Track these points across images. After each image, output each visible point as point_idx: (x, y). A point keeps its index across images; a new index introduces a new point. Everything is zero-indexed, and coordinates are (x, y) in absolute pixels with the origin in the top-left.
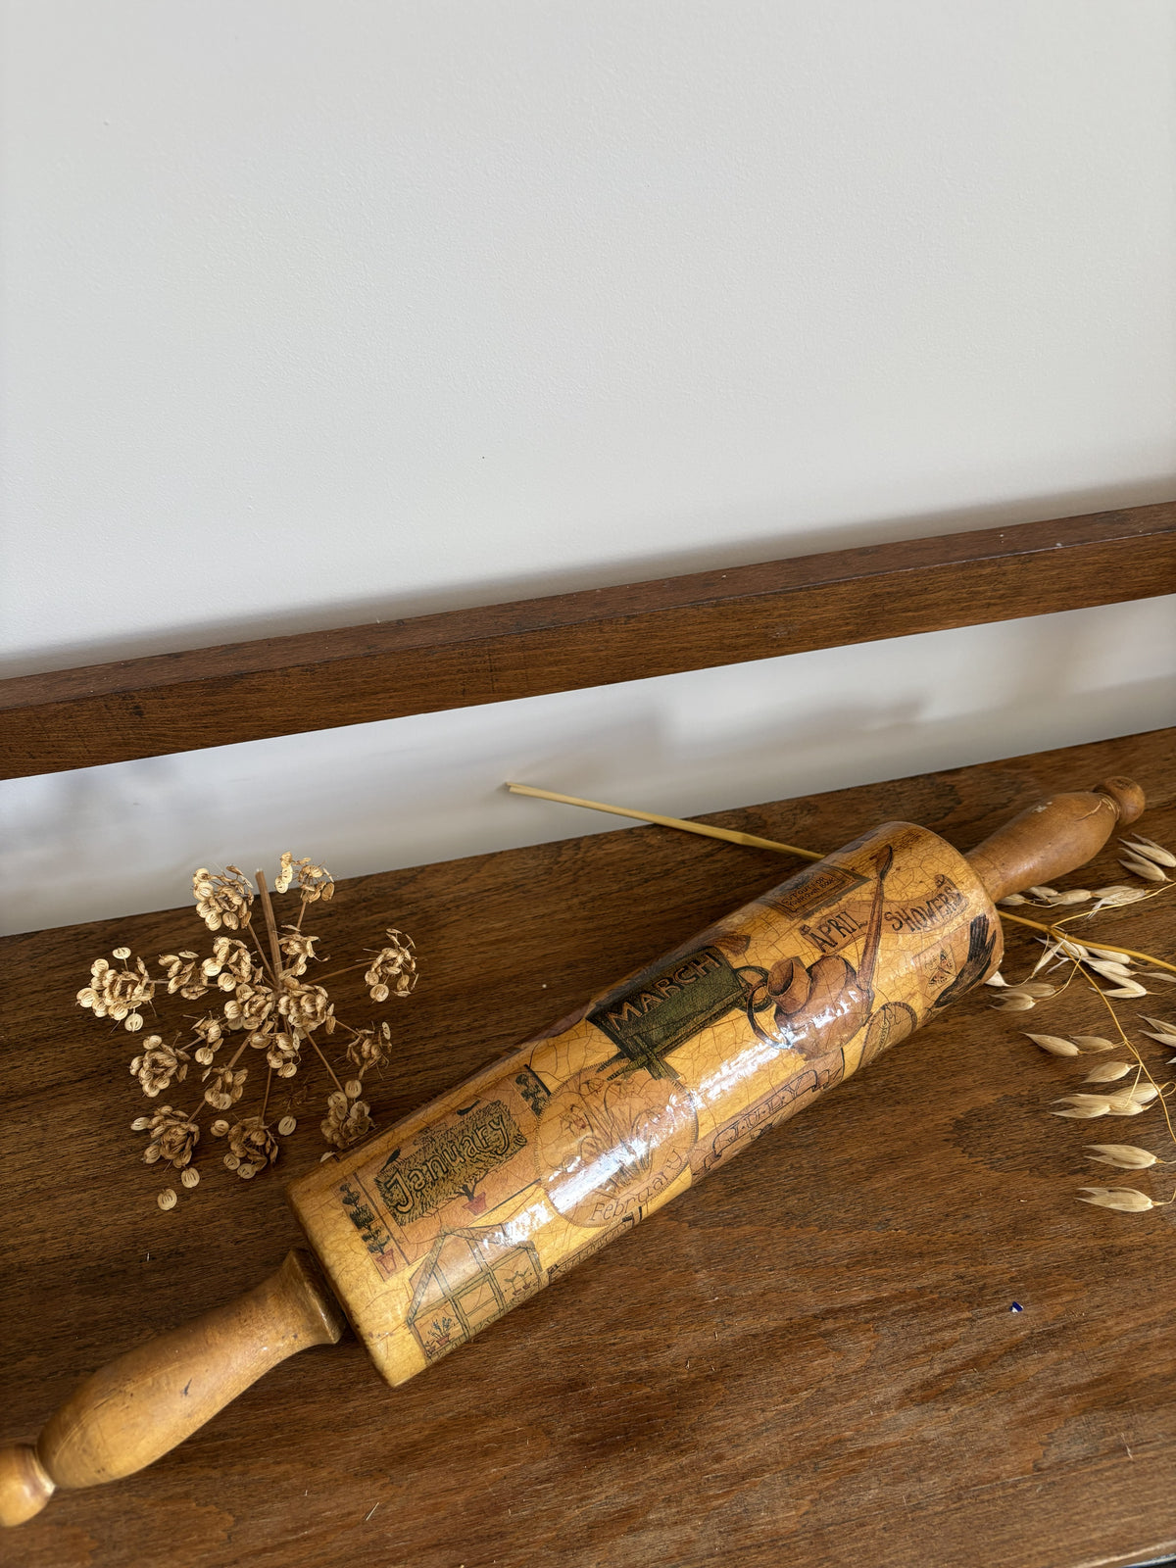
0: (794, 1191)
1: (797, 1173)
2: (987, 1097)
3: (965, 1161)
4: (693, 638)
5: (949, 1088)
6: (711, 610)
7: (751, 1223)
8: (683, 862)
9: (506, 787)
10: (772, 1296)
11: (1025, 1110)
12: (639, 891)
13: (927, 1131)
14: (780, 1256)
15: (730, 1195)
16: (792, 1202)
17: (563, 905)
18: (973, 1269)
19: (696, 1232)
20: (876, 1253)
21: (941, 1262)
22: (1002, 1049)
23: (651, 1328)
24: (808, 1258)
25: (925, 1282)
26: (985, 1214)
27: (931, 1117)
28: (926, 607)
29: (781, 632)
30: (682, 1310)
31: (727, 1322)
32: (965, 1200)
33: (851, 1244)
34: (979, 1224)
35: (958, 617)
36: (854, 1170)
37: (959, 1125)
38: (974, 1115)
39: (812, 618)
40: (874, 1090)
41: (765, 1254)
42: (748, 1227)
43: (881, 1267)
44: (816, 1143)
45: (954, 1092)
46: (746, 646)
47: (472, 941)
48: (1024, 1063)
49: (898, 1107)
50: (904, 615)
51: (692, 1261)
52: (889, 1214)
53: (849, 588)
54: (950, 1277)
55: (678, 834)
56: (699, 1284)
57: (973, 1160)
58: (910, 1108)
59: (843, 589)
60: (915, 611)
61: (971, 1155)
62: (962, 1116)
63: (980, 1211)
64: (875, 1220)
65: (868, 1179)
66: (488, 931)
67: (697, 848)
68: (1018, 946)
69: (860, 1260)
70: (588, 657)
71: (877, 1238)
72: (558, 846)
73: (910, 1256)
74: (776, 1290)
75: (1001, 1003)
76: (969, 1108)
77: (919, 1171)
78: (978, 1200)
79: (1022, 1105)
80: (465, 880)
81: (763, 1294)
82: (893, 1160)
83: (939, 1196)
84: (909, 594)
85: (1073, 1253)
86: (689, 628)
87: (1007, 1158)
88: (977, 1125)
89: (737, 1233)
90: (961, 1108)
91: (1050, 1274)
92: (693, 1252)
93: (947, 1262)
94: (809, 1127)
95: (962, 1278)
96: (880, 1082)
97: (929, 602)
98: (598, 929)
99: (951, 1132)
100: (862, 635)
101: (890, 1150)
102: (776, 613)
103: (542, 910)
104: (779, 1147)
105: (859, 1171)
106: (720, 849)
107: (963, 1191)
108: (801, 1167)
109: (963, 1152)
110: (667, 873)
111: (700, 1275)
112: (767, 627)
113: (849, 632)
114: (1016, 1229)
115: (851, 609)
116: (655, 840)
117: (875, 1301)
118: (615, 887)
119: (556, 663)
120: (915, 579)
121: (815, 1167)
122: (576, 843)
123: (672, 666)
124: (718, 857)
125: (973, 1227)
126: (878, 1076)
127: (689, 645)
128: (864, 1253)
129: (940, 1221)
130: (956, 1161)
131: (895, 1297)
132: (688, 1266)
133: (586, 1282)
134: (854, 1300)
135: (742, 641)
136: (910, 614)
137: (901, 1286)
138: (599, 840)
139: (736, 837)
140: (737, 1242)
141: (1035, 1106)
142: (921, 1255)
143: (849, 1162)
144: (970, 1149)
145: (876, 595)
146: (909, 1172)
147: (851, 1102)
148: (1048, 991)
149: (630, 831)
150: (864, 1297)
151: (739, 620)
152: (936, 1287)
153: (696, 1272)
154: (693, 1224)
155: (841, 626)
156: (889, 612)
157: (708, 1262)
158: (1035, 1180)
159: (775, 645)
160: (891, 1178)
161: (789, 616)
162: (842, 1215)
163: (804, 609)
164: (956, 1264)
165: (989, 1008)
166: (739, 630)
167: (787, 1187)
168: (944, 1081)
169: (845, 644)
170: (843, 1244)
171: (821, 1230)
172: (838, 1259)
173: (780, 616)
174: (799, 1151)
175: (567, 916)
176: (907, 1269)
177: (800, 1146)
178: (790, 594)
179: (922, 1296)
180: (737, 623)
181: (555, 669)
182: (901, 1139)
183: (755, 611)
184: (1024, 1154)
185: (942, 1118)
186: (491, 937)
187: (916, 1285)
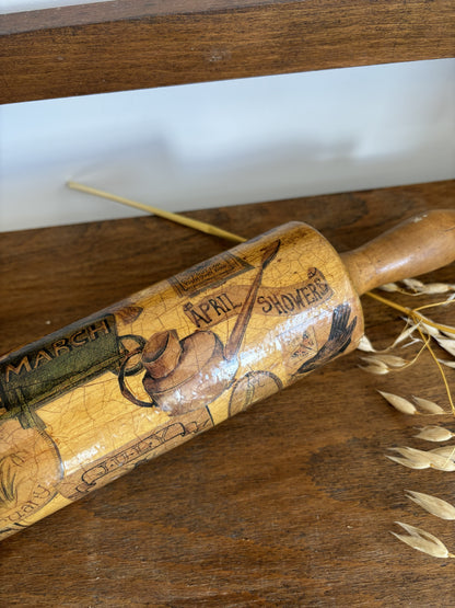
0: (178, 496)
1: (185, 482)
2: (341, 438)
3: (314, 487)
4: (140, 55)
5: (313, 427)
6: (147, 26)
7: (140, 518)
8: (167, 243)
9: (67, 185)
10: (139, 582)
11: (366, 451)
12: (131, 260)
13: (289, 459)
14: (155, 549)
15: (130, 494)
16: (175, 505)
17: (78, 267)
18: (298, 580)
19: (98, 521)
20: (226, 556)
21: (274, 572)
22: (360, 400)
23: (44, 595)
24: (175, 554)
25: (258, 586)
26: (317, 534)
27: (294, 449)
28: (340, 41)
29: (215, 57)
30: (70, 583)
31: (101, 599)
32: (305, 521)
33: (209, 546)
34: (311, 543)
35: (369, 54)
36: (226, 485)
37: (316, 458)
38: (327, 451)
39: (241, 43)
40: (256, 422)
41: (143, 546)
42: (136, 522)
43: (227, 570)
44: (203, 460)
45: (317, 431)
46: (188, 68)
47: (13, 287)
48: (374, 413)
49: (271, 438)
50: (321, 47)
51: (88, 545)
52: (244, 525)
53: (270, 13)
54: (279, 583)
55: (168, 224)
56: (89, 564)
57: (319, 487)
58: (280, 440)
59: (265, 14)
60: (332, 44)
61: (318, 483)
62: (318, 451)
63: (314, 531)
64: (232, 529)
65: (235, 493)
66: (24, 281)
67: (179, 234)
68: (388, 321)
69: (211, 562)
70: (53, 67)
71: (229, 542)
72: (86, 225)
73: (252, 563)
74: (144, 577)
75: (366, 364)
76: (325, 445)
77: (275, 492)
78: (314, 522)
79: (365, 447)
80: (20, 245)
81: (134, 580)
82: (258, 481)
83: (286, 514)
84: (325, 26)
85: (380, 575)
86: (133, 44)
87: (346, 489)
88: (327, 460)
89: (127, 525)
90: (319, 443)
91: (358, 592)
92: (91, 538)
93: (279, 571)
94: (202, 447)
95: (288, 586)
96: (263, 417)
97: (342, 36)
98: (95, 285)
99: (307, 463)
100: (287, 65)
101: (257, 472)
102: (208, 35)
103: (64, 269)
104: (176, 460)
105: (230, 486)
106: (195, 235)
107: (305, 512)
108: (188, 478)
109: (313, 480)
110: (154, 250)
111: (91, 557)
112: (203, 50)
113: (276, 61)
114: (339, 550)
115: (274, 37)
116: (153, 225)
117: (216, 598)
118: (116, 256)
119: (26, 71)
120: (329, 9)
121: (198, 479)
122: (99, 225)
123: (129, 82)
124: (192, 241)
125: (306, 545)
126: (262, 412)
127: (137, 62)
128: (217, 556)
129: (282, 535)
130: (305, 487)
131: (232, 596)
132: (84, 549)
133: (9, 550)
134: (199, 595)
135: (184, 62)
136: (326, 47)
137: (239, 587)
138: (114, 223)
139: (204, 227)
140: (125, 534)
141: (376, 449)
142: (261, 563)
143: (225, 478)
144: (318, 479)
145: (294, 24)
146: (267, 492)
147: (238, 430)
148: (399, 363)
149: (137, 220)
150: (208, 593)
151: (176, 40)
152: (266, 592)
153: (89, 554)
154: (97, 514)
155: (267, 55)
156: (309, 43)
157: (101, 546)
158: (363, 509)
159: (213, 69)
160: (253, 495)
161: (220, 39)
162: (209, 521)
163: (232, 34)
164: (286, 574)
165: (356, 367)
166: (178, 50)
167: (174, 493)
168: (311, 421)
169: (272, 73)
170: (203, 546)
171: (190, 530)
172: (196, 558)
173: (212, 39)
174: (190, 465)
175: (78, 274)
176: (247, 573)
177: (192, 461)
178: (217, 16)
179: (252, 598)
180: (175, 43)
181: (27, 77)
182: (267, 464)
183: (188, 31)
184: (358, 487)
185: (303, 451)
186: (25, 285)
187: (251, 588)
